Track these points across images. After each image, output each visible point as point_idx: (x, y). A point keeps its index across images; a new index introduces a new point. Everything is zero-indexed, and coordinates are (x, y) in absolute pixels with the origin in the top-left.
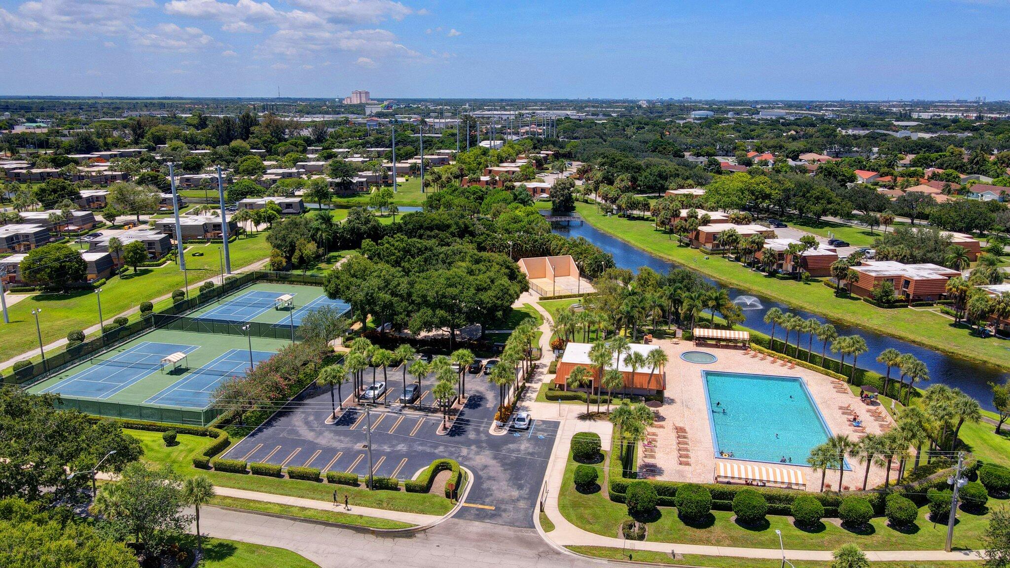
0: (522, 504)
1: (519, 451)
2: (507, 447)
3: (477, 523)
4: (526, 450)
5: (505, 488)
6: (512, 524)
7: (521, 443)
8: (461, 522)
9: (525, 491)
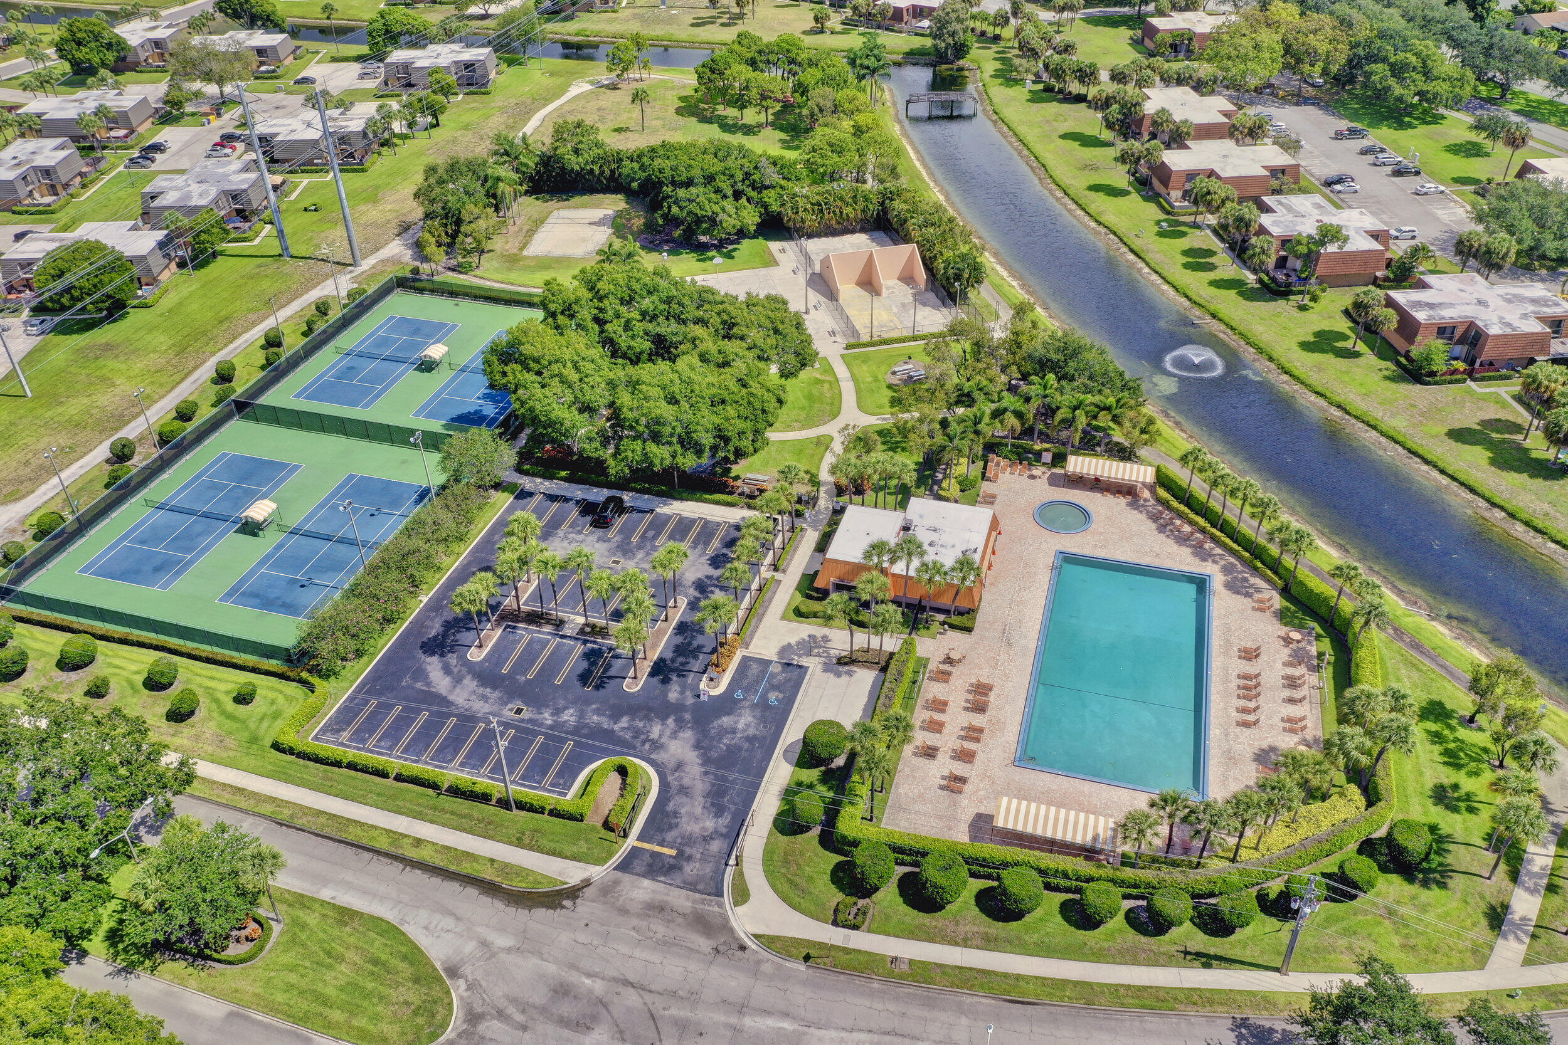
0: (716, 846)
1: (734, 731)
2: (719, 722)
3: (646, 883)
4: (744, 731)
5: (699, 810)
6: (691, 886)
7: (740, 715)
8: (627, 878)
9: (725, 820)
